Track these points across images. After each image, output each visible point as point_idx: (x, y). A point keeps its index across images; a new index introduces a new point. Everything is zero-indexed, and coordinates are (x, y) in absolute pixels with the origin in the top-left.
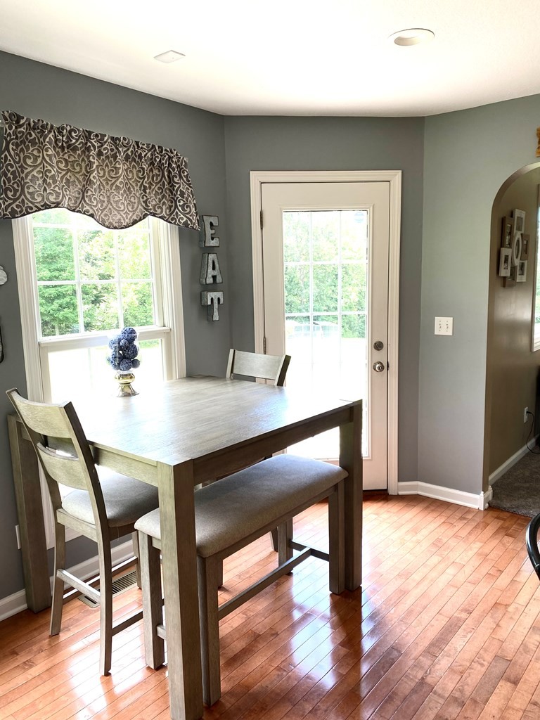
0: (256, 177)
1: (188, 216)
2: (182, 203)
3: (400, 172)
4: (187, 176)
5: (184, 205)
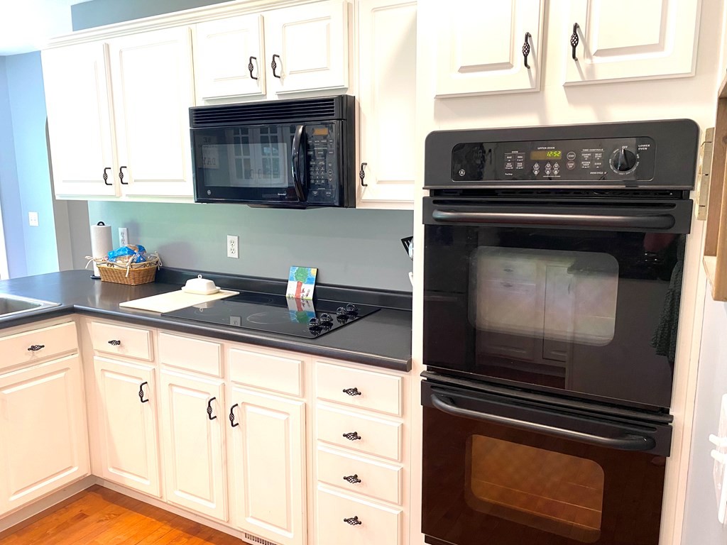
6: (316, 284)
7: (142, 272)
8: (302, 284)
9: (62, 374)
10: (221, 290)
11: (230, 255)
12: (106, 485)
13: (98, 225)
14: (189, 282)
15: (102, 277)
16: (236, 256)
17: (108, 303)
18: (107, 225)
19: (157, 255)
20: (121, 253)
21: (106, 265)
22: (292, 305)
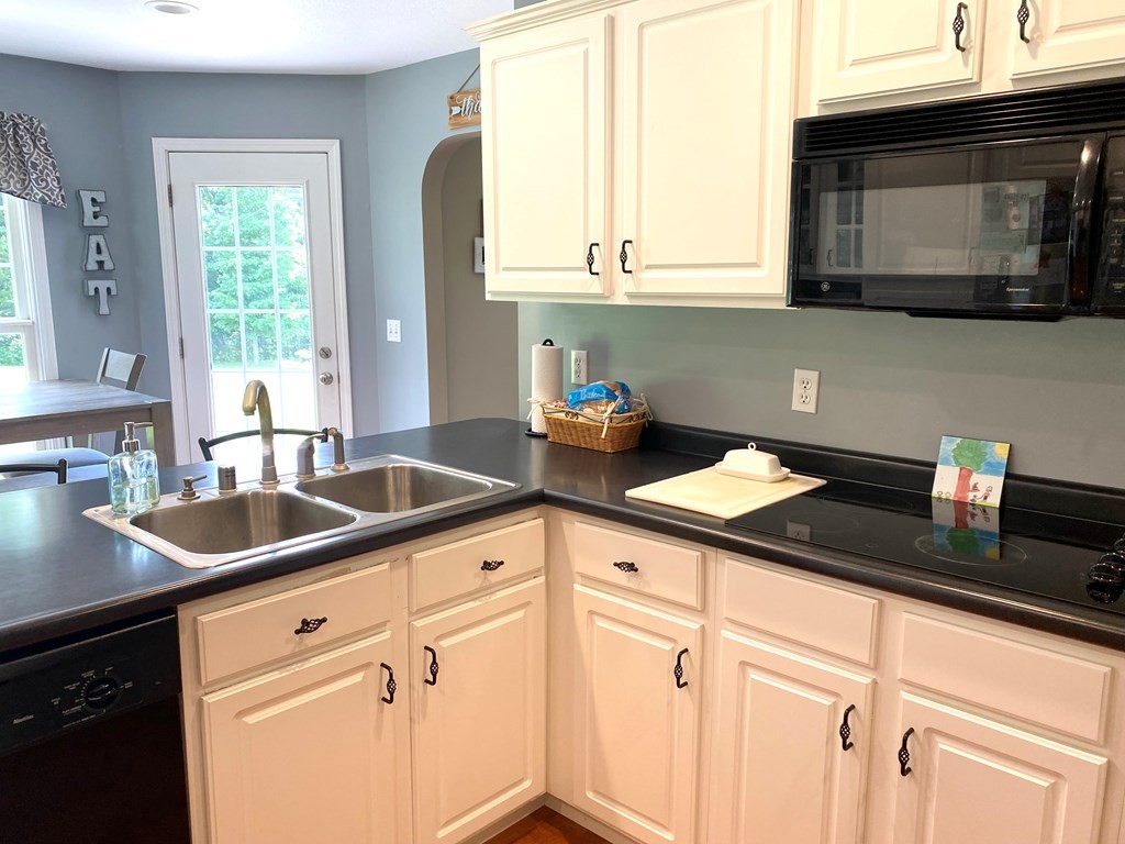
0: (159, 145)
1: (44, 191)
2: (35, 176)
3: (338, 141)
4: (45, 146)
5: (37, 178)
6: (1008, 476)
7: (626, 431)
8: (970, 473)
9: (520, 614)
10: (791, 475)
11: (796, 405)
12: (564, 812)
13: (544, 344)
14: (730, 455)
15: (550, 434)
16: (811, 408)
17: (562, 480)
18: (557, 345)
19: (644, 401)
20: (593, 395)
21: (563, 415)
22: (943, 516)
